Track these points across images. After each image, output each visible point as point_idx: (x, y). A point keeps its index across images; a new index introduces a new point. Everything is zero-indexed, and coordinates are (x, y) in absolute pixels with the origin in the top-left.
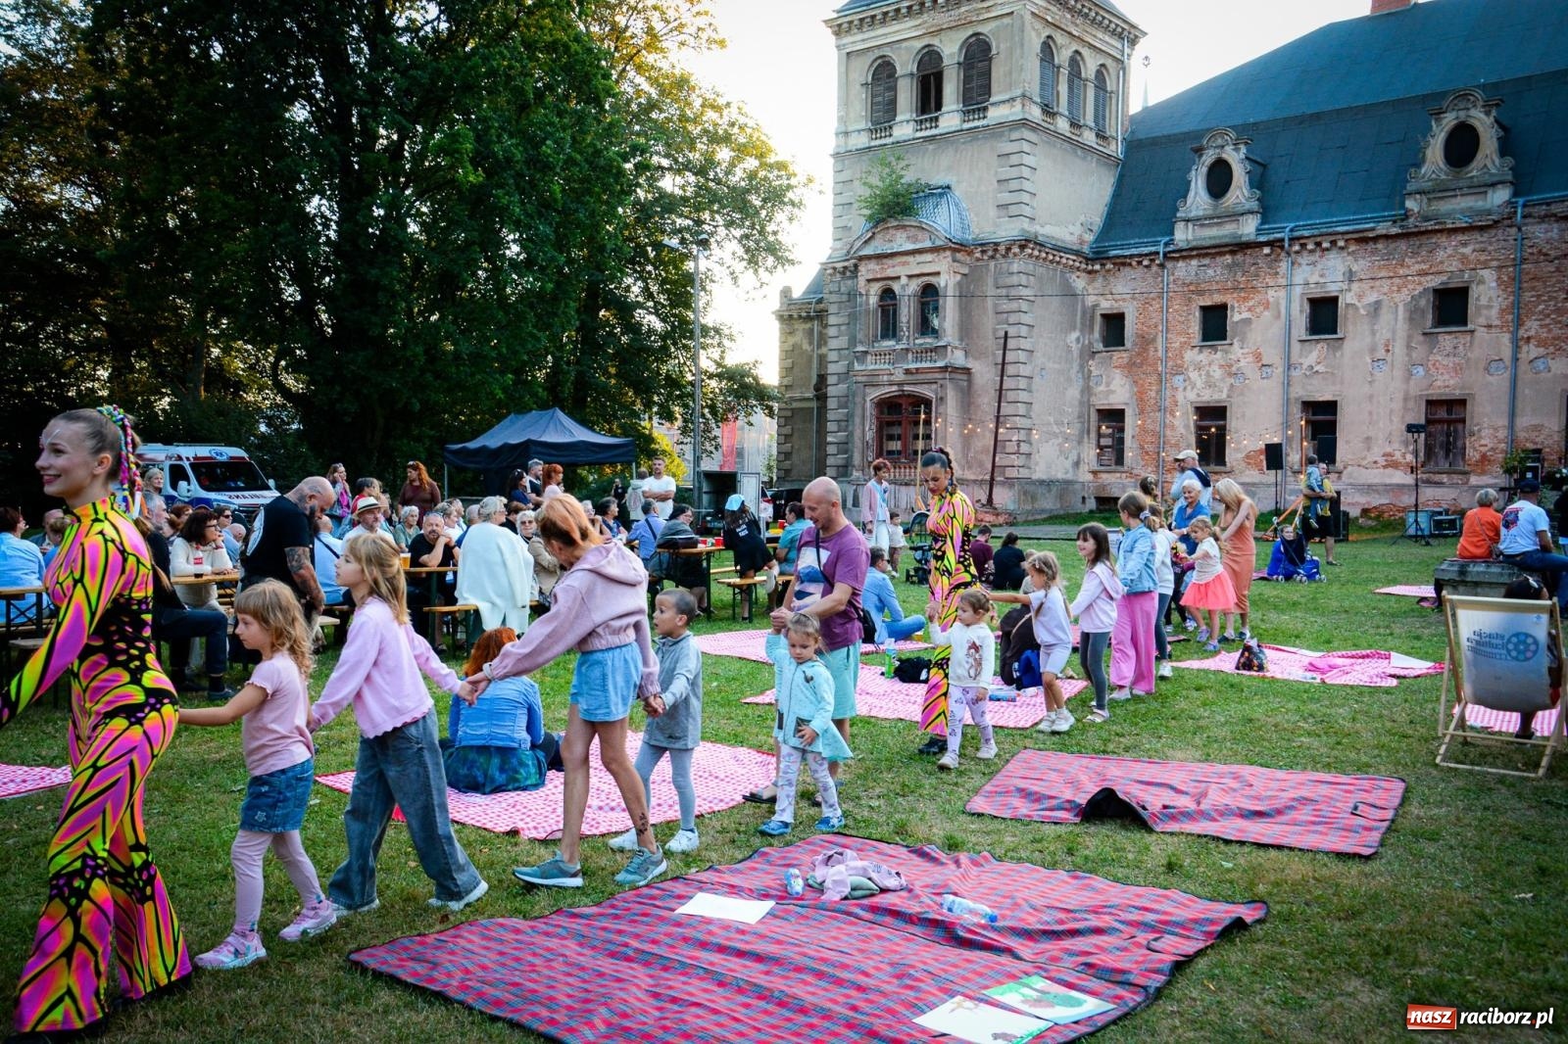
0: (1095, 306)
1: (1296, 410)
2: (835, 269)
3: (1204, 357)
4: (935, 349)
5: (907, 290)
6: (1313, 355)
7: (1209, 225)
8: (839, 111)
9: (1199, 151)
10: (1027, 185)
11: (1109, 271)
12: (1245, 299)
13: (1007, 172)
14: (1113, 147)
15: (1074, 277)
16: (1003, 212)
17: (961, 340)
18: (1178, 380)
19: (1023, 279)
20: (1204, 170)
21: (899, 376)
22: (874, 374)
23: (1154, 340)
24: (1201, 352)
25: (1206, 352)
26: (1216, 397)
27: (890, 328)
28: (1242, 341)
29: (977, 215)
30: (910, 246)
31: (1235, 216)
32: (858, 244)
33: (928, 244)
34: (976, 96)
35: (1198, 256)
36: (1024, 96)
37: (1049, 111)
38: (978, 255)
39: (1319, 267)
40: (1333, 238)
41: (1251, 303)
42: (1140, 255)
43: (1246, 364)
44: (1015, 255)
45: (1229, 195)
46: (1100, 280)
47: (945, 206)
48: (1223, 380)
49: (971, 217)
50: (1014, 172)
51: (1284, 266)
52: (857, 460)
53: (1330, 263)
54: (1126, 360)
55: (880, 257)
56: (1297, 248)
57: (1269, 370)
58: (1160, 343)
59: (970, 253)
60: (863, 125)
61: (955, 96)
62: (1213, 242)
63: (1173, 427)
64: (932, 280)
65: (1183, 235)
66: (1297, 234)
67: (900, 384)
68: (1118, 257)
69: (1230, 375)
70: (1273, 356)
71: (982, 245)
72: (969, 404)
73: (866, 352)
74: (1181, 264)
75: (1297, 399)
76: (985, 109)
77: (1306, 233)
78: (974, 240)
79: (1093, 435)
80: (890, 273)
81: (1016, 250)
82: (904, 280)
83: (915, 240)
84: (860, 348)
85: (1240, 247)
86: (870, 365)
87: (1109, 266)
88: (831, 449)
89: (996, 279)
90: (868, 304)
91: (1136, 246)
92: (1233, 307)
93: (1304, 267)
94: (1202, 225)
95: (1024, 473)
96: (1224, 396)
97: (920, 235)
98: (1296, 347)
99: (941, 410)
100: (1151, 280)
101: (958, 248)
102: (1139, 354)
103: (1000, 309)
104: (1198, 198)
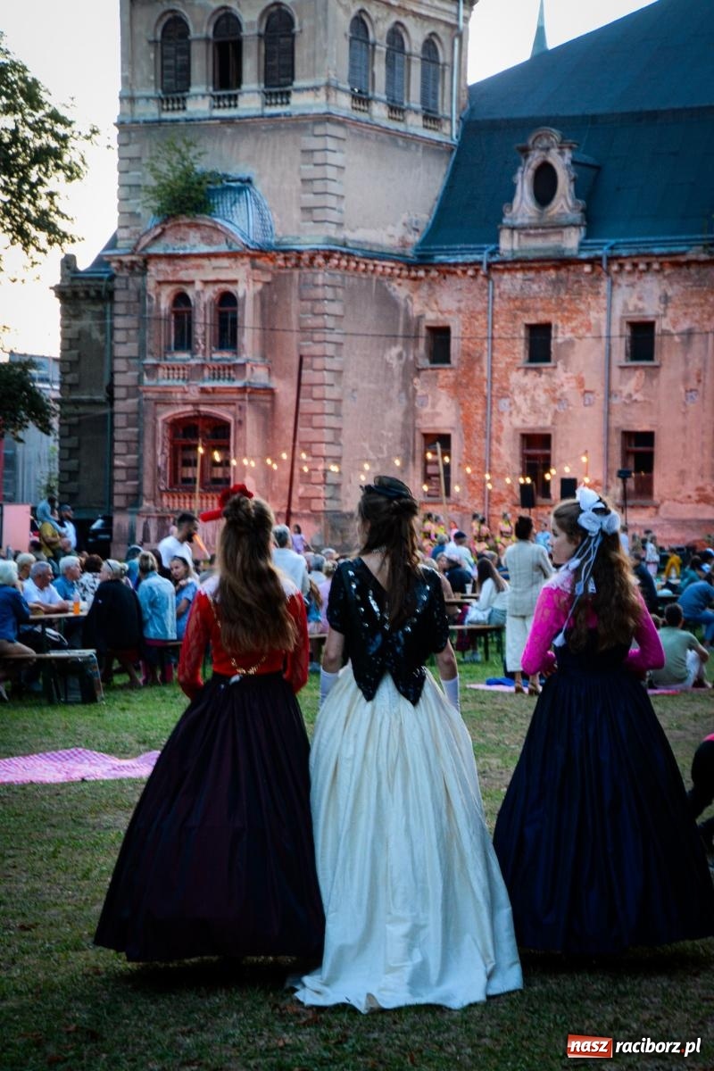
0: (421, 317)
1: (616, 440)
2: (120, 262)
3: (529, 380)
4: (234, 367)
5: (202, 298)
6: (631, 384)
7: (536, 236)
8: (123, 70)
9: (525, 151)
10: (333, 187)
11: (433, 279)
12: (569, 319)
13: (310, 171)
14: (446, 129)
15: (394, 285)
16: (308, 216)
17: (264, 356)
18: (504, 404)
19: (329, 293)
20: (530, 173)
21: (194, 395)
22: (166, 392)
23: (479, 359)
24: (526, 373)
25: (531, 374)
26: (541, 423)
27: (184, 339)
28: (566, 364)
29: (280, 216)
30: (204, 249)
31: (558, 227)
32: (146, 240)
33: (223, 248)
34: (279, 79)
35: (523, 269)
36: (328, 86)
37: (362, 99)
38: (281, 262)
39: (638, 289)
40: (648, 260)
41: (574, 324)
42: (465, 264)
43: (570, 390)
44: (320, 266)
45: (554, 203)
46: (425, 288)
47: (243, 204)
48: (547, 406)
49: (273, 217)
50: (318, 172)
51: (604, 286)
52: (147, 487)
53: (648, 286)
54: (452, 380)
55: (171, 258)
56: (615, 268)
57: (591, 396)
58: (485, 363)
59: (273, 259)
60: (151, 92)
61: (255, 74)
62: (538, 255)
63: (499, 456)
64: (230, 288)
65: (508, 244)
66: (616, 252)
67: (196, 404)
68: (442, 264)
69: (555, 400)
70: (595, 382)
71: (285, 251)
72: (273, 427)
73: (156, 366)
74: (506, 276)
75: (617, 429)
76: (288, 94)
77: (624, 253)
78: (278, 244)
79: (419, 462)
80: (183, 275)
81: (320, 260)
82: (198, 286)
83: (210, 242)
84: (150, 361)
85: (562, 262)
86: (163, 380)
87: (434, 273)
88: (119, 475)
89: (300, 291)
90: (158, 309)
91: (462, 252)
92: (557, 327)
93: (624, 288)
94: (528, 235)
95: (332, 505)
96: (548, 423)
97: (215, 237)
98: (616, 372)
99: (240, 434)
100: (476, 291)
101: (259, 254)
102: (465, 374)
103: (304, 325)
104: (523, 205)
